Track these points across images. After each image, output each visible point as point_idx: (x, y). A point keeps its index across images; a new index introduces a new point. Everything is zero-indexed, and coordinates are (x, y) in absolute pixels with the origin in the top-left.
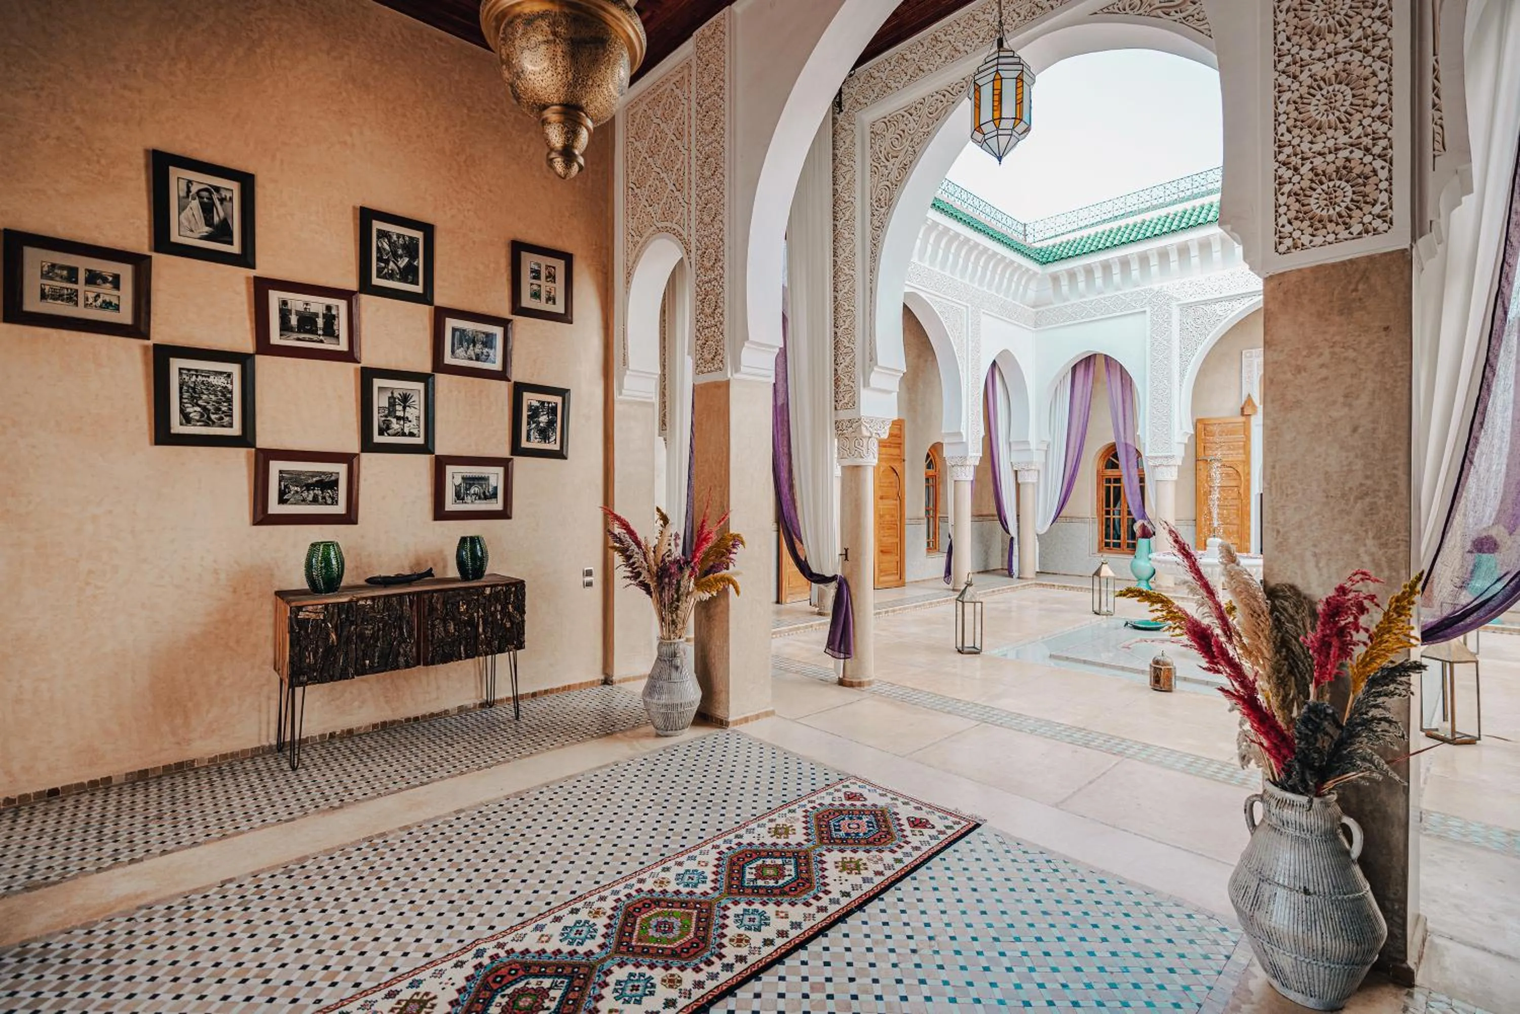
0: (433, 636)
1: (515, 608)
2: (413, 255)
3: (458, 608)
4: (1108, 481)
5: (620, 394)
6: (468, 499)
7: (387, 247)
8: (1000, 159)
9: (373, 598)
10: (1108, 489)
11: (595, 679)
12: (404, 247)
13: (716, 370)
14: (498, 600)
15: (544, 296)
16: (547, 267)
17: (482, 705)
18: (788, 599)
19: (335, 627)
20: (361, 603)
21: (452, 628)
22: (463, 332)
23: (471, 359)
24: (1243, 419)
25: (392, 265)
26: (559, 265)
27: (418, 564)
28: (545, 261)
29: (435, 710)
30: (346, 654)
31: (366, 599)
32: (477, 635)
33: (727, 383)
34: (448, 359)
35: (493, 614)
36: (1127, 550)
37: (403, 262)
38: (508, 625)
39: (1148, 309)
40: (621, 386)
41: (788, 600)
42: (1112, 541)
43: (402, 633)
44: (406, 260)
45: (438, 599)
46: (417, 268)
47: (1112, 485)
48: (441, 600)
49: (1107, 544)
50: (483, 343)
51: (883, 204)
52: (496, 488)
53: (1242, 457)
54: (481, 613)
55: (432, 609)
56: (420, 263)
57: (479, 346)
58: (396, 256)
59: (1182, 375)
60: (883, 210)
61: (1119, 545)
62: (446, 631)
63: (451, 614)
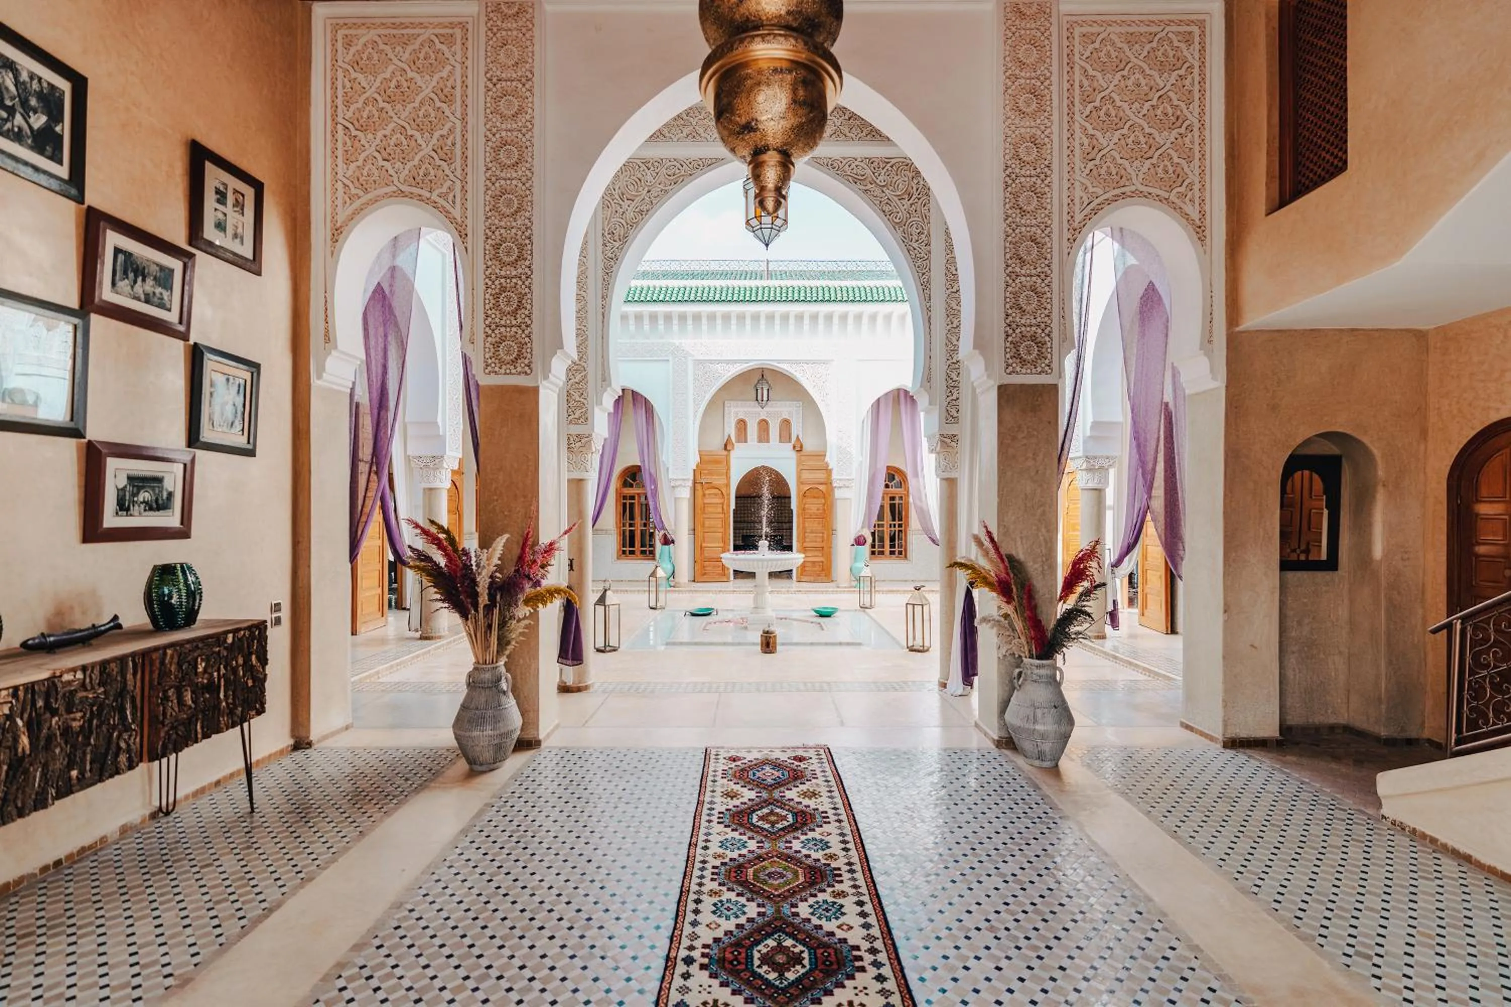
0: (164, 714)
1: (258, 658)
2: (55, 116)
3: (196, 668)
4: (625, 498)
5: (319, 377)
6: (135, 510)
7: (12, 88)
8: (767, 245)
9: (84, 668)
10: (625, 504)
11: (285, 745)
12: (40, 95)
13: (519, 373)
14: (241, 650)
15: (230, 230)
16: (236, 191)
17: (154, 816)
18: (361, 628)
19: (29, 725)
20: (67, 677)
21: (188, 697)
22: (128, 255)
23: (138, 299)
24: (725, 453)
25: (18, 119)
26: (249, 192)
27: (59, 613)
28: (234, 183)
29: (87, 841)
30: (45, 766)
31: (74, 670)
32: (217, 706)
33: (536, 390)
34: (106, 294)
35: (235, 671)
36: (641, 556)
37: (39, 121)
38: (250, 683)
39: (670, 358)
40: (321, 369)
41: (363, 630)
42: (628, 549)
43: (123, 718)
44: (44, 119)
45: (172, 657)
46: (60, 137)
47: (628, 502)
48: (176, 660)
49: (624, 552)
50: (155, 279)
51: (616, 238)
52: (170, 495)
53: (725, 482)
54: (223, 671)
55: (164, 674)
56: (65, 129)
57: (150, 282)
58: (27, 110)
59: (695, 416)
60: (617, 244)
61: (632, 553)
62: (181, 702)
63: (187, 676)
